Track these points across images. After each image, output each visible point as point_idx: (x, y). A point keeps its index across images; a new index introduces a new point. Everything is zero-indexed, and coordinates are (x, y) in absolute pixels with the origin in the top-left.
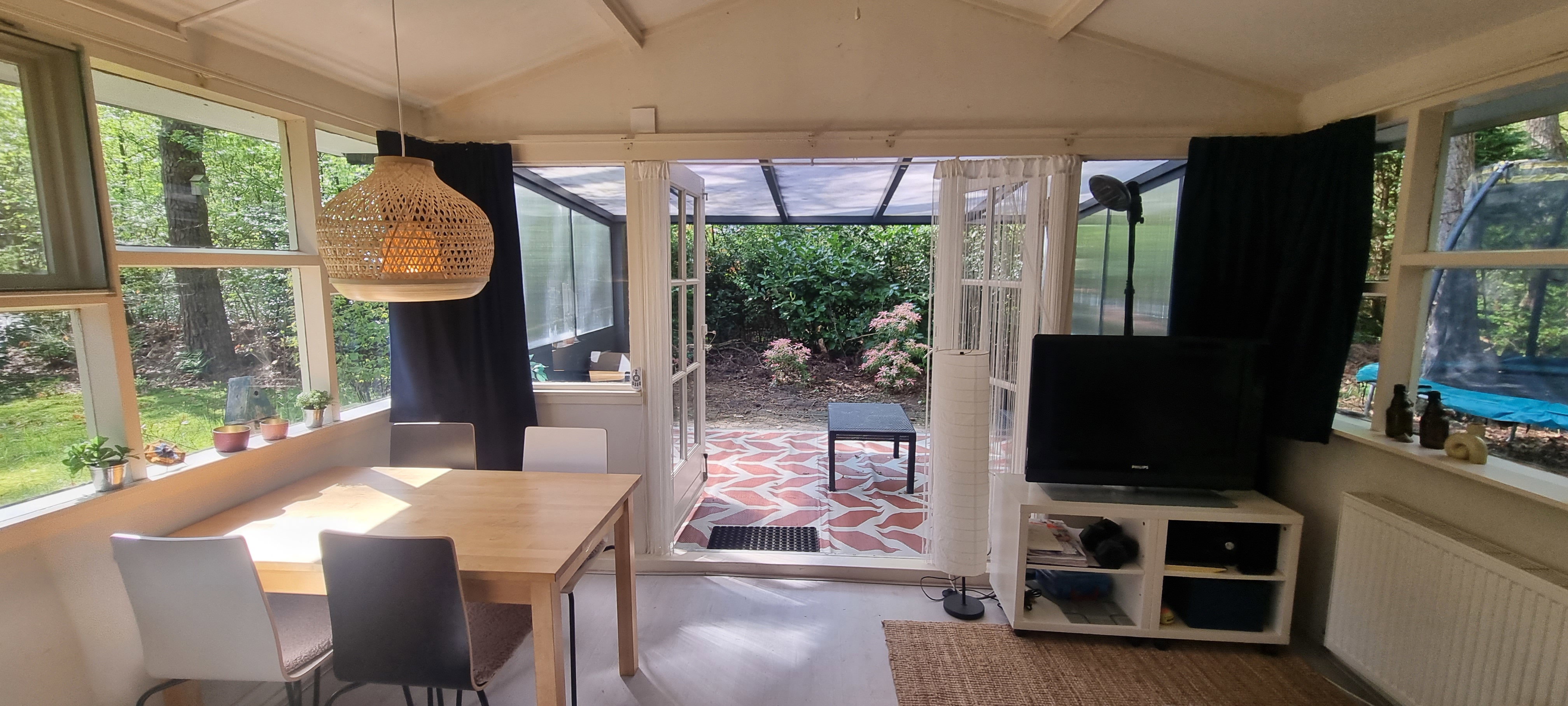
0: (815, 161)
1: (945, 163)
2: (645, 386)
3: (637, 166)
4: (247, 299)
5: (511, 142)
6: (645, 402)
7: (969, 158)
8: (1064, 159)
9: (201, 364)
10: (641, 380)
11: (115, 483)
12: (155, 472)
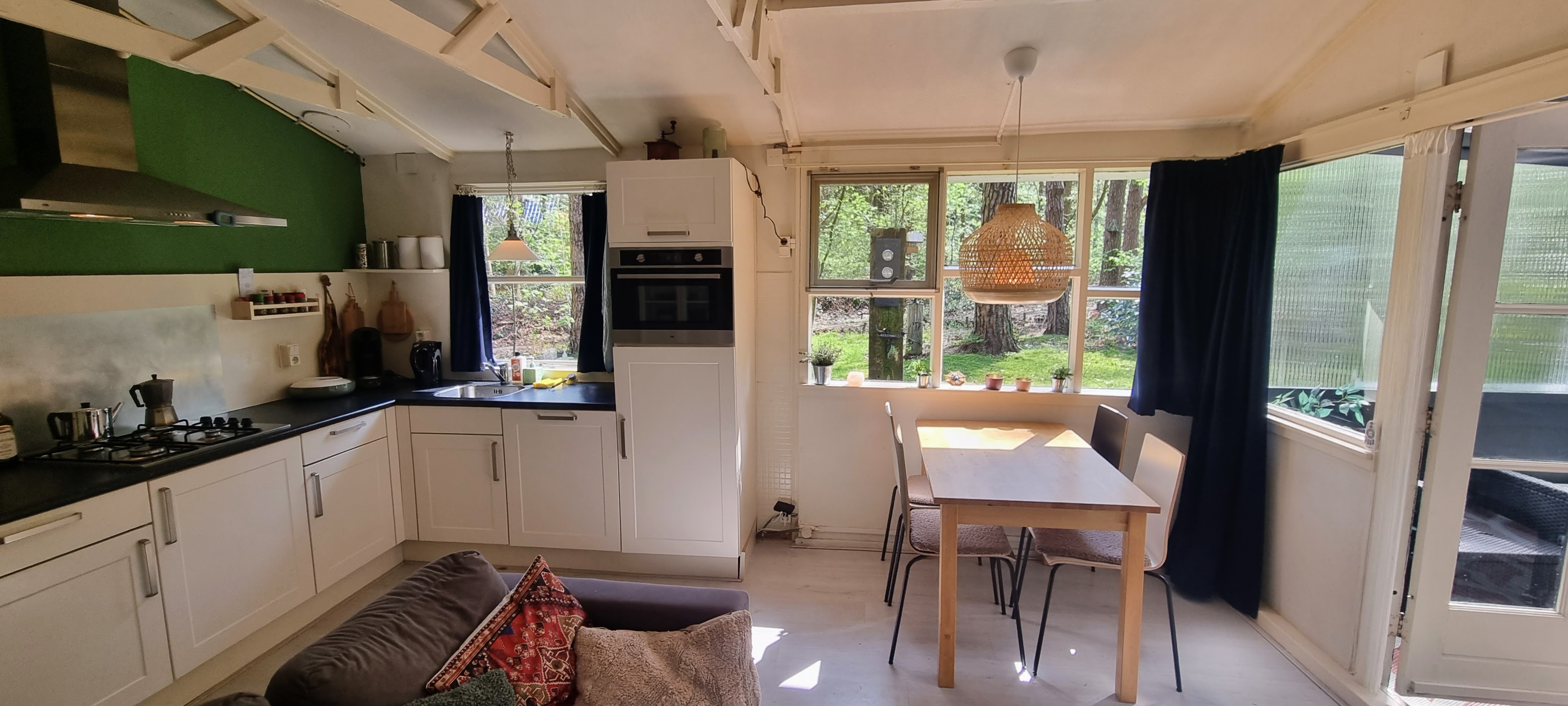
2: (1378, 447)
3: (1411, 141)
5: (1282, 142)
6: (1375, 470)
10: (1378, 434)
11: (923, 385)
12: (944, 386)
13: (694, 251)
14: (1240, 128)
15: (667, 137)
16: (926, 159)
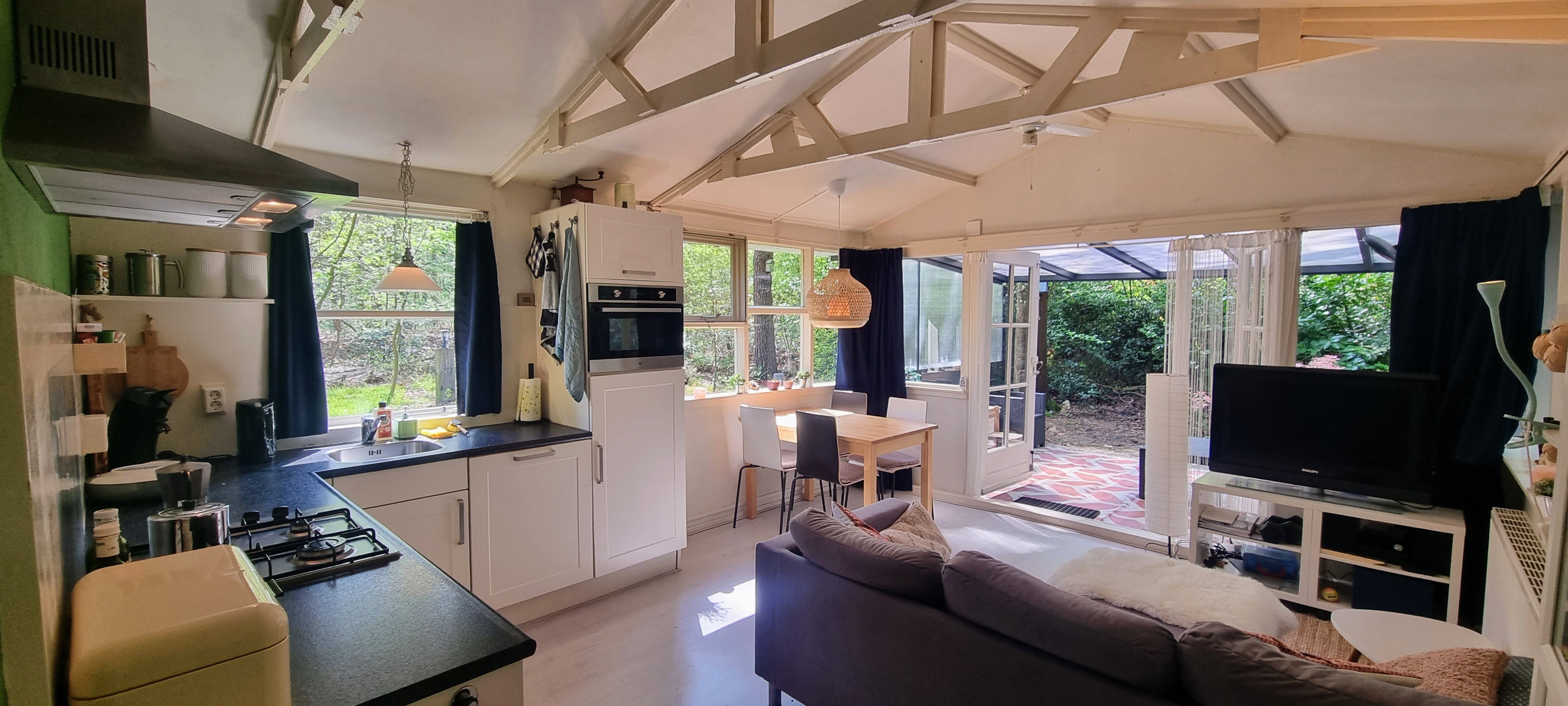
0: (1080, 245)
1: (1176, 242)
2: (968, 388)
3: (969, 255)
4: (786, 336)
5: (903, 247)
6: (967, 398)
7: (1197, 237)
8: (1279, 233)
9: (761, 375)
10: (965, 384)
11: (740, 392)
12: (751, 392)
13: (657, 290)
14: (864, 234)
15: (580, 182)
16: (738, 229)
